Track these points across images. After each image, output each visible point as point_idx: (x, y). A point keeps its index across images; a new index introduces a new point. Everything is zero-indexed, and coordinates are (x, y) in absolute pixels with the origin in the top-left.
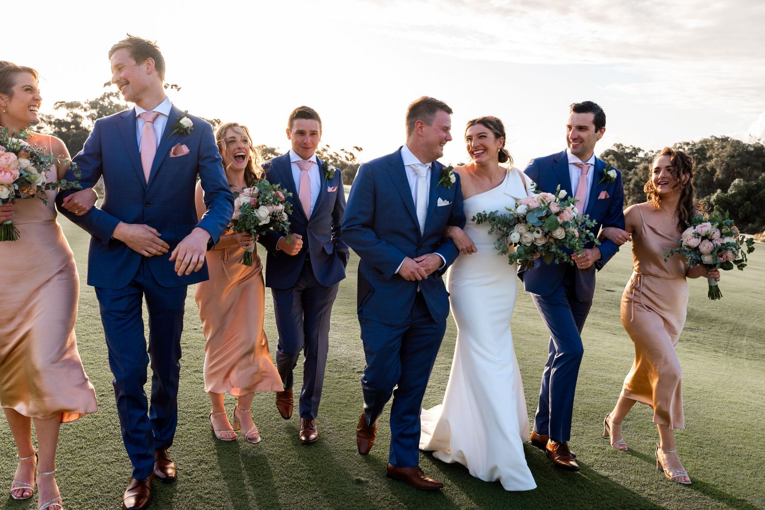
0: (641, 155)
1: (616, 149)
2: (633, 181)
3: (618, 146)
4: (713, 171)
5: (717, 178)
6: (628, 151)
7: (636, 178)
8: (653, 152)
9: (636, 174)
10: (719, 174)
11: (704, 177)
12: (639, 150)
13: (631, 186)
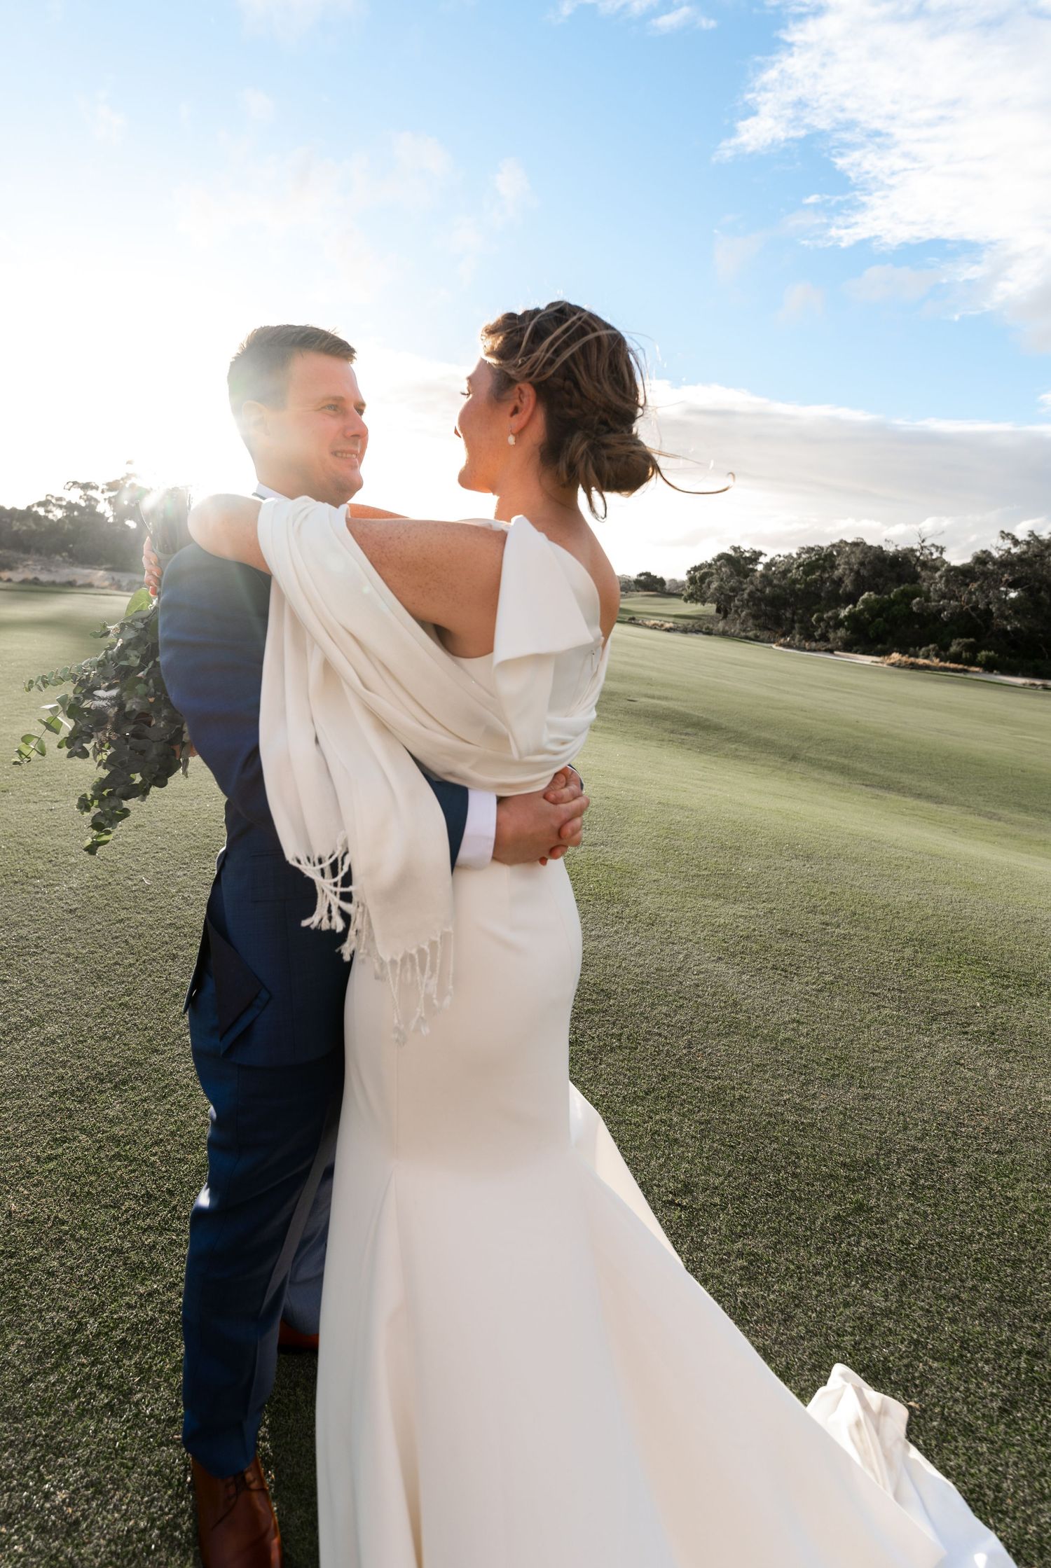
0: (763, 559)
1: (731, 553)
2: (747, 591)
3: (735, 549)
4: (841, 580)
5: (845, 590)
6: (747, 555)
7: (750, 588)
8: (780, 556)
9: (752, 583)
10: (848, 584)
11: (830, 589)
12: (760, 554)
13: (746, 596)
